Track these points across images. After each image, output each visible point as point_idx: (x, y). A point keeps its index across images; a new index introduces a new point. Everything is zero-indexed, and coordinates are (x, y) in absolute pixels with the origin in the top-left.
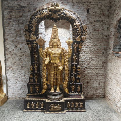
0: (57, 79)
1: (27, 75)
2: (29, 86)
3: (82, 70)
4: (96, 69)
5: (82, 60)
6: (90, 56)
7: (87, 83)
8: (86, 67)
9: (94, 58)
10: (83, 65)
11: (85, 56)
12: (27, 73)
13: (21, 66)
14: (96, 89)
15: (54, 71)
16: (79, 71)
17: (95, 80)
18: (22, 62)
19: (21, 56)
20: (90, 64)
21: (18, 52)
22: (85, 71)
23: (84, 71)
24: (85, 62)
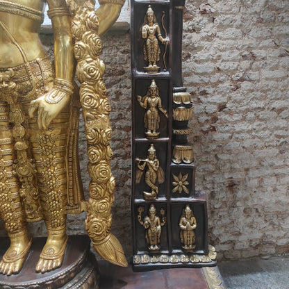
0: (38, 180)
3: (202, 125)
4: (275, 114)
5: (200, 68)
6: (240, 42)
7: (232, 186)
8: (222, 107)
9: (263, 53)
10: (204, 93)
11: (217, 42)
14: (278, 214)
15: (11, 126)
16: (183, 125)
17: (269, 171)
20: (245, 85)
22: (217, 124)
23: (214, 129)
24: (213, 79)
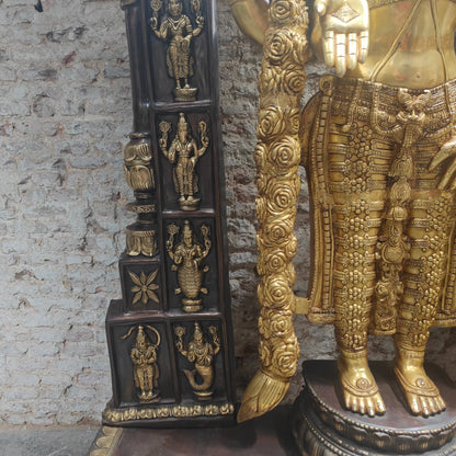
1: (103, 242)
2: (118, 337)
12: (106, 222)
13: (49, 166)
18: (57, 132)
19: (49, 74)
21: (19, 34)
